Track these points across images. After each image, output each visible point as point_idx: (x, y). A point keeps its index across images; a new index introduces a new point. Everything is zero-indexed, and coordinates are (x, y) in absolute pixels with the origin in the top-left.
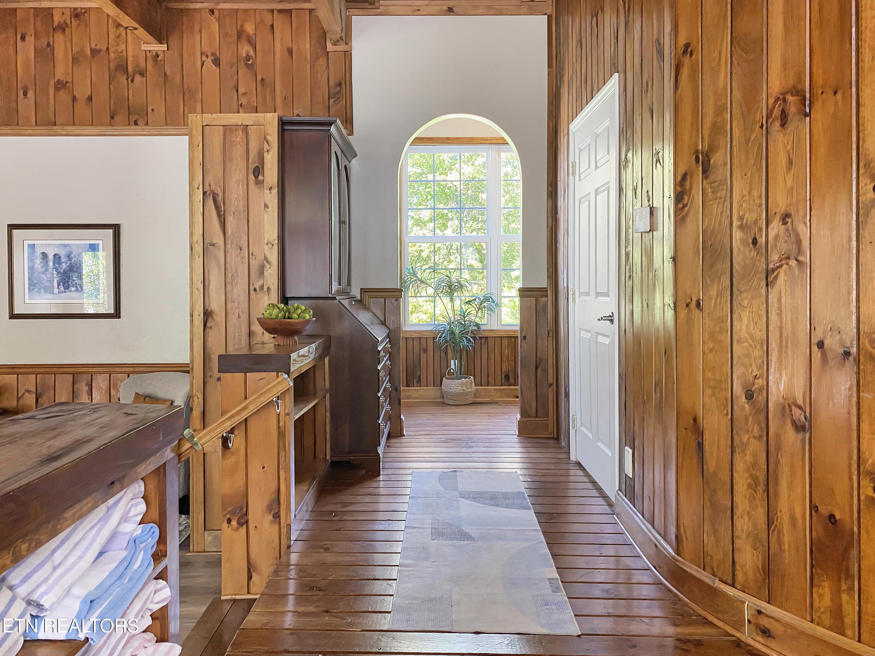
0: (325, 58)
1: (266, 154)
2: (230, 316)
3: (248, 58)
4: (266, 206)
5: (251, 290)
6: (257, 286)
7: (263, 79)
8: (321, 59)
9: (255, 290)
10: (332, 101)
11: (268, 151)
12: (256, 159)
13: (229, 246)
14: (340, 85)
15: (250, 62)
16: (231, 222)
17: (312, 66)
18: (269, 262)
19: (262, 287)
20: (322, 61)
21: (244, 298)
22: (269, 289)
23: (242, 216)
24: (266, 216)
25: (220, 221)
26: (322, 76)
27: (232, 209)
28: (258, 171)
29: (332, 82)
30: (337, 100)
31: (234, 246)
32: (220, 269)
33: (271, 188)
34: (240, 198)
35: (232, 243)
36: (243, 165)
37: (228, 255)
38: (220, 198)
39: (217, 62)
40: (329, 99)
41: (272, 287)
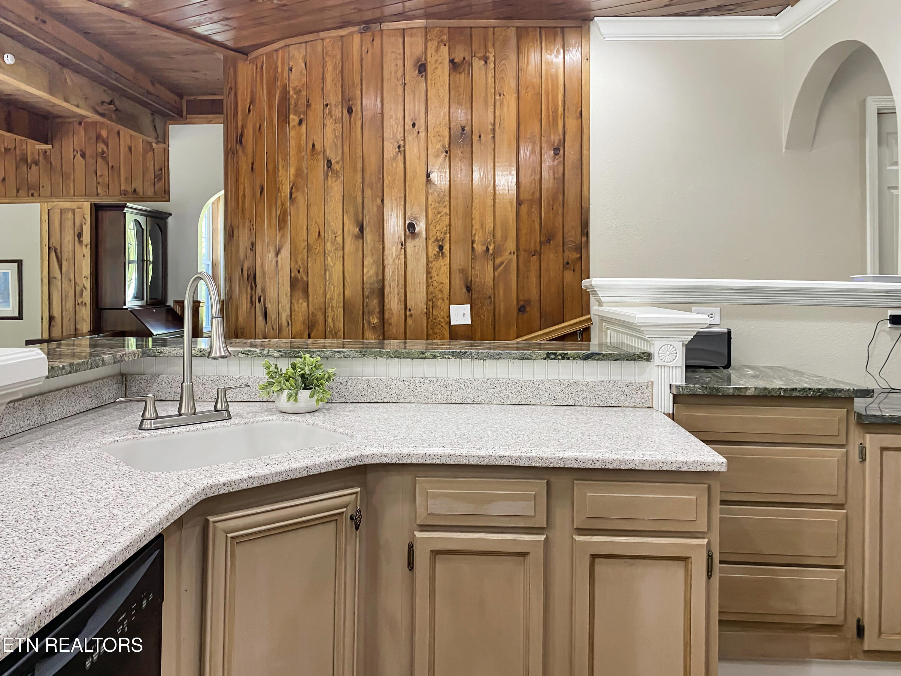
0: (152, 152)
1: (84, 226)
2: (64, 320)
3: (103, 152)
4: (84, 256)
5: (76, 304)
6: (80, 301)
7: (112, 167)
8: (149, 153)
9: (78, 304)
10: (156, 180)
11: (85, 224)
12: (79, 228)
13: (63, 279)
14: (161, 169)
15: (105, 155)
16: (64, 264)
17: (144, 158)
18: (85, 288)
19: (82, 303)
20: (150, 154)
21: (71, 309)
22: (85, 304)
23: (71, 262)
24: (84, 261)
25: (59, 265)
26: (150, 164)
27: (66, 257)
28: (80, 235)
29: (157, 168)
30: (160, 179)
31: (67, 278)
32: (58, 292)
33: (86, 246)
34: (70, 251)
35: (65, 277)
36: (71, 232)
37: (63, 284)
38: (58, 251)
39: (83, 156)
40: (154, 179)
41: (87, 303)
